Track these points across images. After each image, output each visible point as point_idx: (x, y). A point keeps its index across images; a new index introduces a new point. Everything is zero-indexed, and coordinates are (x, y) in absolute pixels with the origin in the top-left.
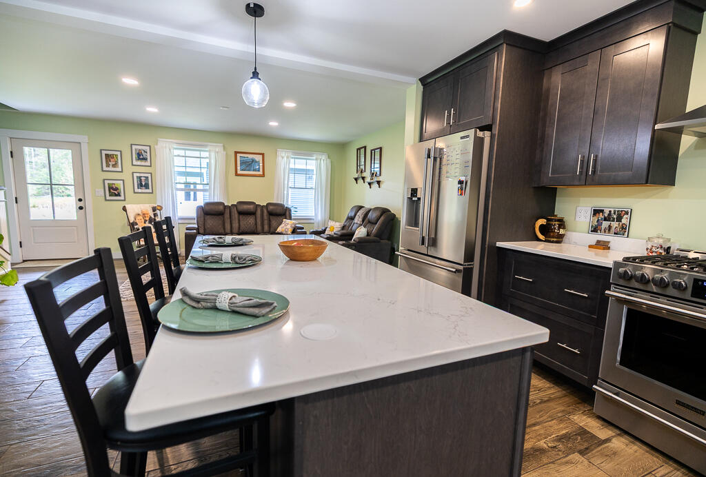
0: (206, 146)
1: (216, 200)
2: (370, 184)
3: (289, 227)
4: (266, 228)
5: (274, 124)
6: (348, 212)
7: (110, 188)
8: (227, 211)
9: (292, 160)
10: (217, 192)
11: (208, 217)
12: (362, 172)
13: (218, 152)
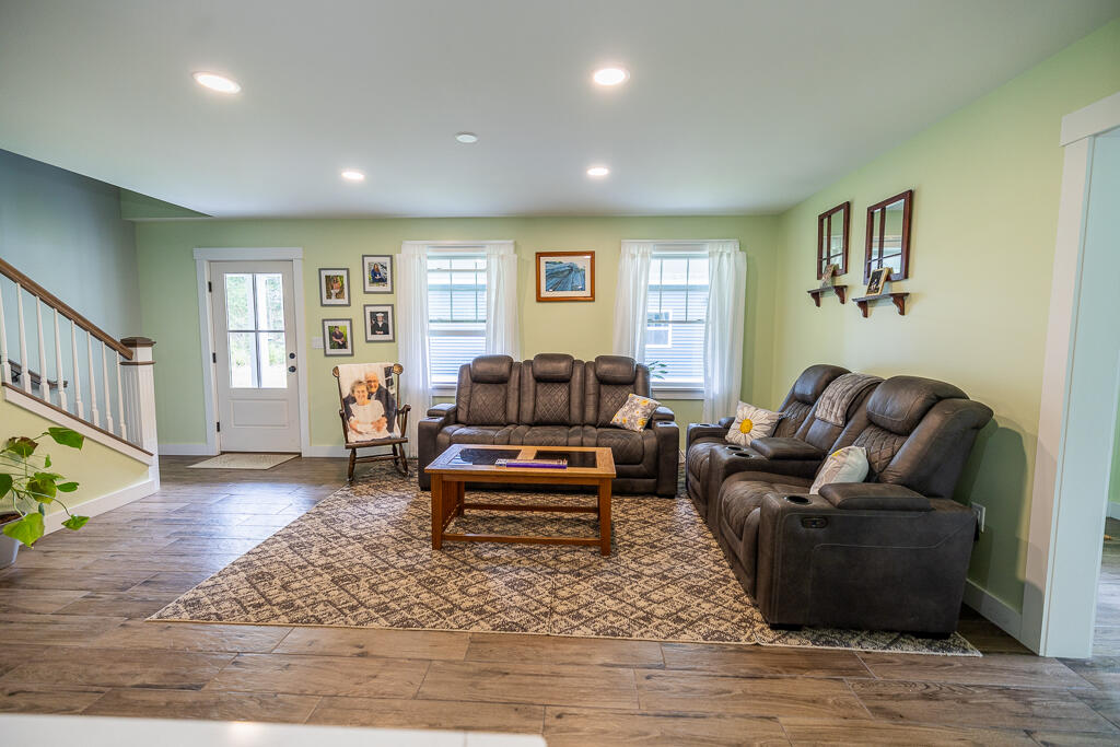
0: (482, 247)
1: (498, 353)
2: (863, 304)
3: (638, 413)
4: (590, 414)
5: (598, 172)
6: (790, 379)
7: (332, 334)
8: (515, 375)
9: (655, 263)
10: (501, 335)
11: (479, 386)
12: (834, 274)
13: (502, 257)
